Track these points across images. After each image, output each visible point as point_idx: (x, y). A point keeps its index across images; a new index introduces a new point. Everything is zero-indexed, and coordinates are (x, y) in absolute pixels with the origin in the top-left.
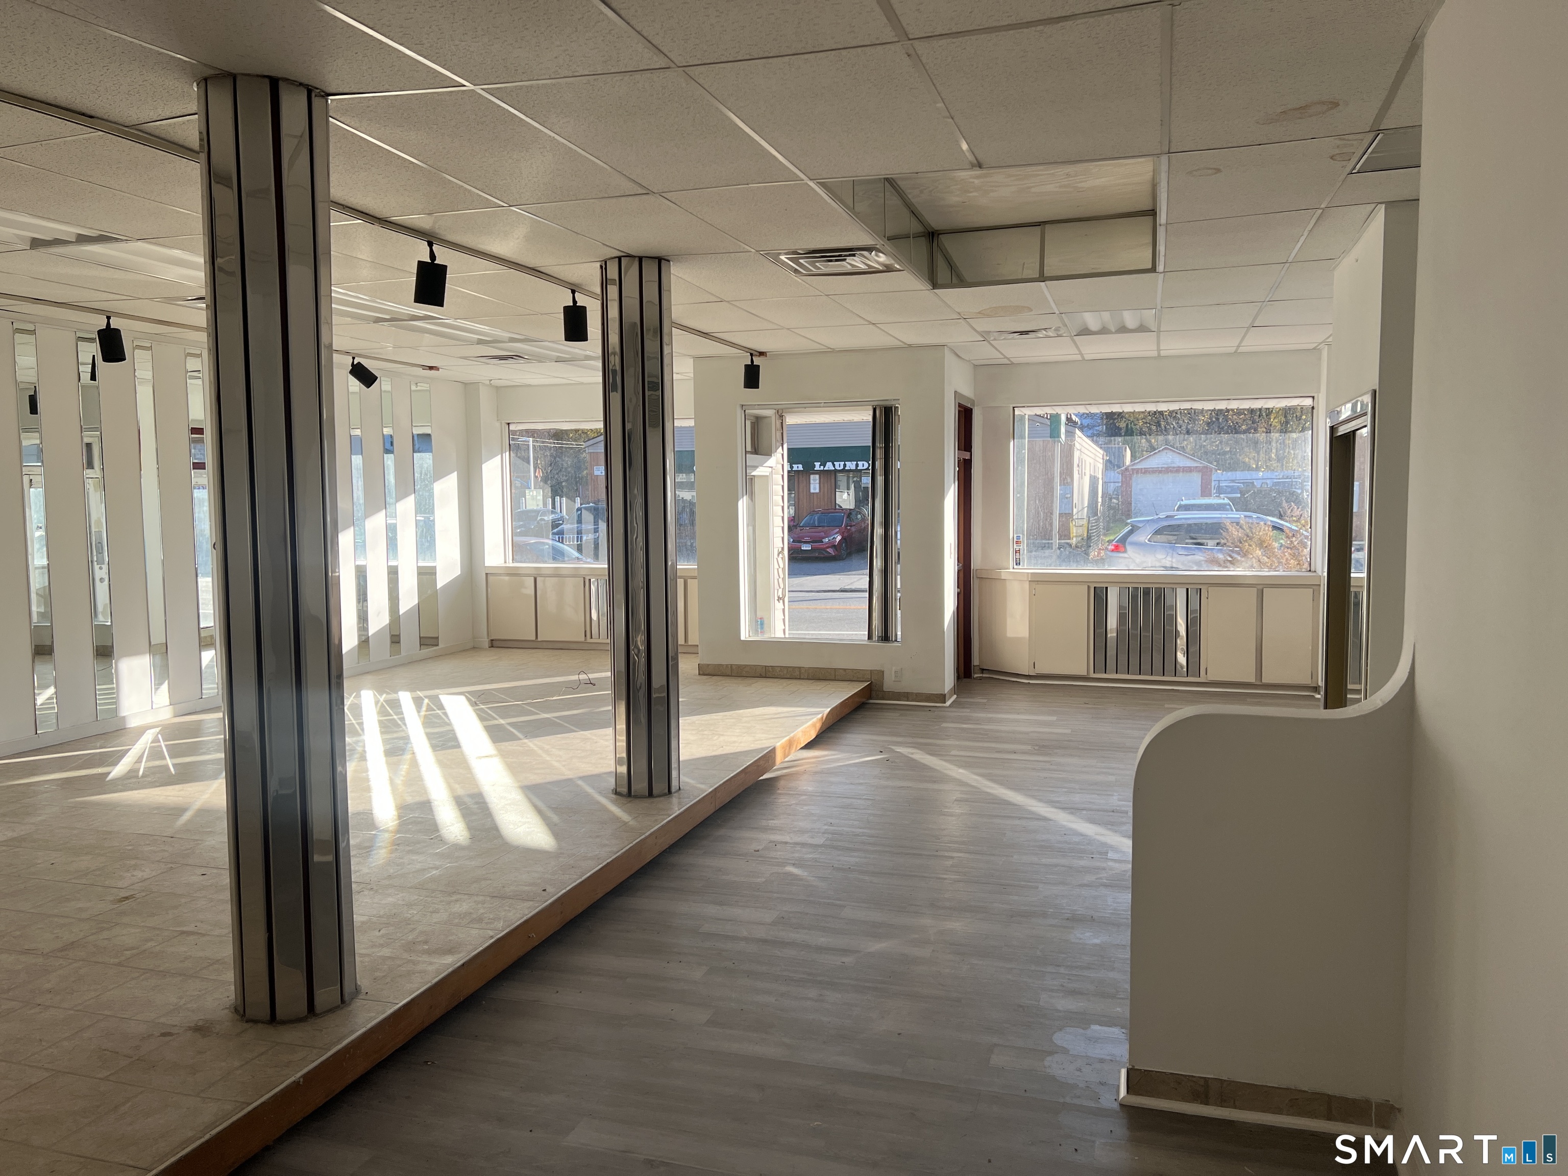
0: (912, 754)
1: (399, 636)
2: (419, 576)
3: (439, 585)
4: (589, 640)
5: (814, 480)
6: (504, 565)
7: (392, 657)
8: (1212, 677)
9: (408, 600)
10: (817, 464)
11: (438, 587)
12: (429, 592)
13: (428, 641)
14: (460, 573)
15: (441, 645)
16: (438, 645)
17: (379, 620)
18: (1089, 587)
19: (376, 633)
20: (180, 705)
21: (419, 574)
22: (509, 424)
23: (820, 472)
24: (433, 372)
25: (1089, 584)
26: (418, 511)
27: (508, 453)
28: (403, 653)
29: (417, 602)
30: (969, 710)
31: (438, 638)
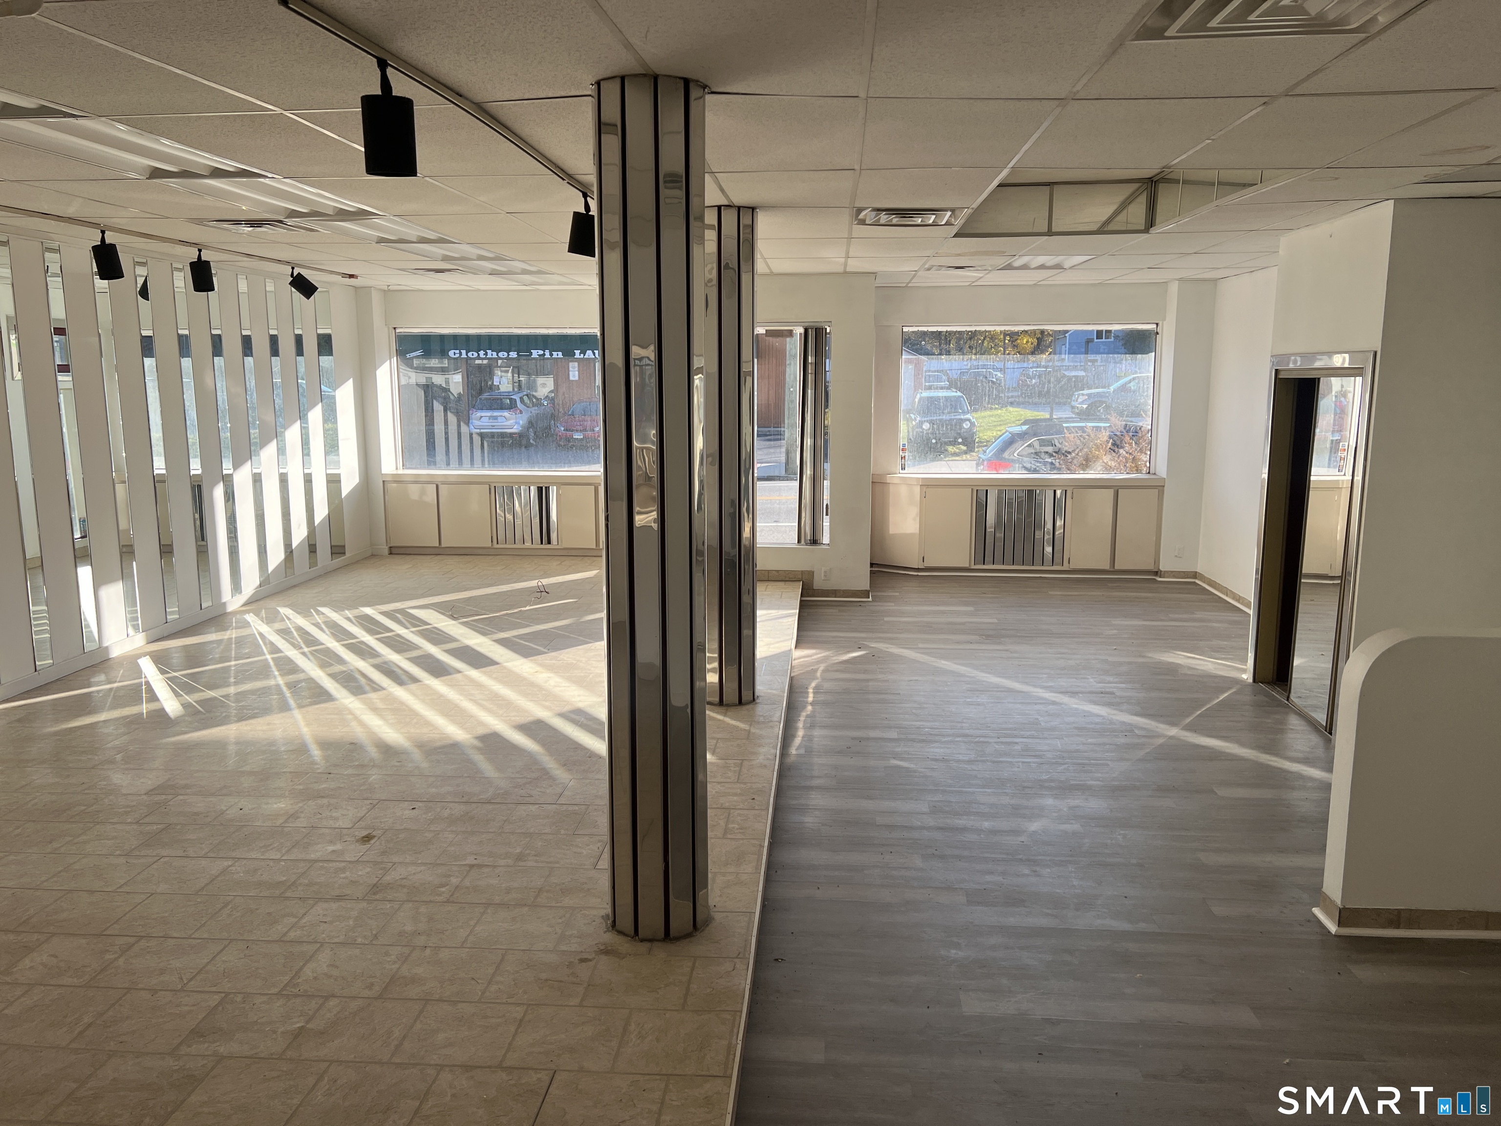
0: (887, 648)
1: (315, 545)
2: (329, 484)
3: (344, 493)
4: (496, 546)
5: (574, 367)
6: (395, 472)
7: (311, 569)
8: (1073, 566)
9: (321, 512)
10: (577, 352)
11: (343, 497)
12: (337, 502)
13: (337, 550)
14: (358, 481)
15: (348, 555)
16: (344, 553)
17: (299, 534)
18: (972, 489)
19: (298, 545)
20: (150, 631)
21: (328, 482)
22: (395, 328)
23: (578, 360)
24: (352, 279)
25: (972, 487)
26: (325, 420)
27: (395, 358)
28: (320, 565)
29: (327, 513)
30: (893, 604)
31: (344, 546)
